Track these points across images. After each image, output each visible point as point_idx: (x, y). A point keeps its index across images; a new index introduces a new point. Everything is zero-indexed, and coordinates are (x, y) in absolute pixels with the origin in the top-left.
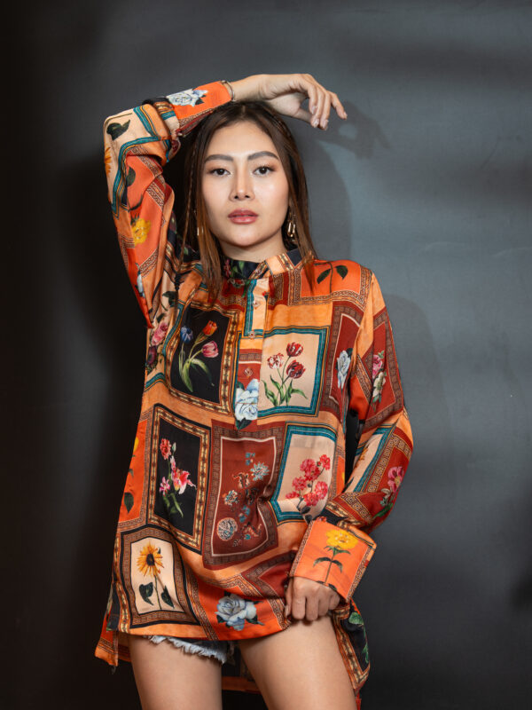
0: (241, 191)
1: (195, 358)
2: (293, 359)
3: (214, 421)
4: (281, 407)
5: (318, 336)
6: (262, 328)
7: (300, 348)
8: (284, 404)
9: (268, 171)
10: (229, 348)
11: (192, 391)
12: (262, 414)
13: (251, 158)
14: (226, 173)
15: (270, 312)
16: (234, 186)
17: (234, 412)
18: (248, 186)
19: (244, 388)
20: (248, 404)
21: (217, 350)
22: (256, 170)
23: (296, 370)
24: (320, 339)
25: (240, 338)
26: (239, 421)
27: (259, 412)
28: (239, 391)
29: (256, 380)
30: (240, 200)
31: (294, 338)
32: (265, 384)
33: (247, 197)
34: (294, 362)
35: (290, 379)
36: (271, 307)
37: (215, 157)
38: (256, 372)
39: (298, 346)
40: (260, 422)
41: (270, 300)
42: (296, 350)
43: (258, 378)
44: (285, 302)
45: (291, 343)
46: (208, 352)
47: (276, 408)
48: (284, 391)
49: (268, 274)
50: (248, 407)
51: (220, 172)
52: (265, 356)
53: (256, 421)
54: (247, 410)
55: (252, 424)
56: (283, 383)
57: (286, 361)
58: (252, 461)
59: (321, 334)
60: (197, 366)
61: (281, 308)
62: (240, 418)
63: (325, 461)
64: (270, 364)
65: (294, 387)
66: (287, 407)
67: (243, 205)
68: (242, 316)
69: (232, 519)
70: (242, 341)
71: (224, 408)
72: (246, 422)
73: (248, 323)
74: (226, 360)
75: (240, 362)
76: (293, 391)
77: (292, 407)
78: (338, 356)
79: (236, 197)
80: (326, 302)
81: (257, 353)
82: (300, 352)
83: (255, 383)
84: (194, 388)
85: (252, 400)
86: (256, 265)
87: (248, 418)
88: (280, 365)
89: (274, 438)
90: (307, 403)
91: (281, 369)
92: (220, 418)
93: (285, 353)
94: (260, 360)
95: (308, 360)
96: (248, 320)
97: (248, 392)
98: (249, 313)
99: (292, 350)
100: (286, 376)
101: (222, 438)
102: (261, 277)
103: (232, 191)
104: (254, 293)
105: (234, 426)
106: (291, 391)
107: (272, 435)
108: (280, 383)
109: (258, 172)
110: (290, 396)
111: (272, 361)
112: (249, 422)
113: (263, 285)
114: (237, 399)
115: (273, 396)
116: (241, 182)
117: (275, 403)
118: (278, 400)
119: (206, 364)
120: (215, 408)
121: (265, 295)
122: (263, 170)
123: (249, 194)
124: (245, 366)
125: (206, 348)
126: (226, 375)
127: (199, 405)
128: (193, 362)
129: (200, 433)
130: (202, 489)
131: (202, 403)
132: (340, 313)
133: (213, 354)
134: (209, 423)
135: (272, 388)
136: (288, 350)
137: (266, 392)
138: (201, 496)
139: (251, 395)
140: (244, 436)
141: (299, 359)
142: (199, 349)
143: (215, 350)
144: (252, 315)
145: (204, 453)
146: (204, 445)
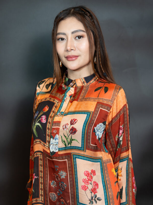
1: (37, 123)
2: (72, 126)
3: (44, 150)
4: (68, 147)
6: (64, 111)
7: (76, 121)
8: (69, 145)
11: (37, 137)
12: (60, 150)
13: (73, 33)
15: (70, 104)
17: (50, 148)
19: (53, 138)
21: (46, 120)
23: (73, 131)
26: (51, 152)
27: (59, 148)
28: (52, 139)
30: (69, 51)
32: (62, 137)
34: (73, 127)
35: (71, 135)
36: (71, 102)
40: (60, 153)
42: (74, 122)
43: (58, 134)
44: (77, 100)
45: (73, 119)
46: (42, 120)
47: (65, 147)
48: (69, 140)
49: (74, 86)
52: (62, 124)
53: (57, 152)
54: (54, 147)
56: (68, 137)
57: (69, 127)
58: (58, 169)
60: (38, 126)
61: (75, 103)
62: (52, 151)
64: (63, 128)
65: (73, 138)
66: (71, 147)
69: (54, 193)
70: (55, 117)
72: (53, 153)
73: (60, 108)
74: (48, 126)
75: (53, 127)
76: (73, 140)
77: (73, 147)
79: (67, 50)
80: (94, 101)
81: (59, 123)
82: (75, 123)
83: (57, 136)
84: (38, 136)
85: (56, 144)
86: (72, 81)
87: (54, 151)
88: (67, 129)
90: (80, 145)
91: (67, 131)
92: (45, 149)
93: (69, 123)
94: (59, 126)
96: (61, 107)
97: (54, 140)
98: (62, 103)
100: (69, 134)
101: (47, 157)
102: (72, 87)
103: (66, 48)
105: (50, 154)
106: (72, 140)
107: (66, 159)
109: (77, 38)
110: (72, 142)
111: (64, 127)
112: (55, 153)
114: (51, 143)
115: (64, 142)
117: (65, 145)
118: (67, 144)
119: (42, 125)
120: (44, 145)
121: (71, 96)
122: (80, 37)
125: (42, 118)
126: (48, 132)
127: (39, 142)
128: (37, 124)
129: (39, 154)
130: (41, 177)
131: (40, 142)
132: (100, 107)
133: (44, 121)
134: (42, 151)
135: (64, 139)
136: (71, 122)
137: (62, 140)
138: (41, 180)
139: (56, 141)
140: (53, 159)
141: (75, 126)
142: (40, 118)
143: (45, 119)
144: (63, 104)
145: (41, 162)
146: (41, 160)
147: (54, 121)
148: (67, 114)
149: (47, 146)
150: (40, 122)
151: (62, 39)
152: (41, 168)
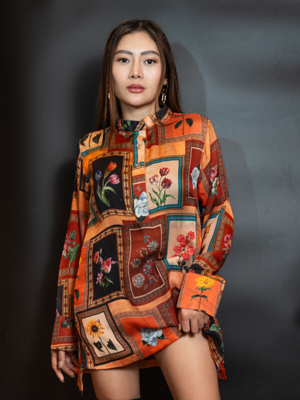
0: (136, 73)
1: (106, 186)
2: (164, 177)
3: (123, 221)
4: (161, 207)
5: (178, 161)
6: (143, 161)
7: (168, 170)
8: (163, 204)
9: (153, 63)
10: (126, 176)
11: (109, 206)
12: (151, 212)
13: (143, 54)
14: (127, 61)
15: (148, 150)
16: (132, 70)
17: (134, 213)
18: (140, 70)
19: (138, 199)
20: (142, 207)
21: (118, 179)
22: (145, 62)
23: (167, 183)
24: (179, 163)
25: (132, 170)
26: (138, 218)
27: (149, 211)
28: (135, 200)
29: (144, 193)
30: (135, 78)
31: (164, 165)
32: (150, 194)
33: (139, 77)
34: (165, 179)
35: (164, 189)
36: (148, 147)
37: (122, 52)
38: (143, 187)
39: (166, 169)
40: (151, 217)
41: (147, 143)
42: (165, 172)
43: (145, 191)
44: (157, 144)
45: (162, 168)
46: (114, 181)
47: (158, 207)
48: (162, 197)
49: (145, 127)
50: (142, 209)
51: (124, 60)
52: (147, 177)
53: (148, 216)
54: (142, 210)
55: (146, 218)
56: (160, 192)
57: (160, 179)
58: (148, 240)
59: (179, 160)
60: (108, 190)
61: (155, 148)
62: (138, 216)
63: (191, 235)
64: (151, 182)
65: (167, 194)
66: (165, 206)
67: (136, 82)
68: (132, 154)
69: (140, 274)
70: (133, 171)
71: (128, 212)
72: (142, 218)
73: (136, 159)
74: (125, 184)
75: (133, 184)
76: (167, 196)
77: (168, 205)
78: (191, 172)
79: (133, 77)
80: (181, 140)
81: (142, 176)
82: (168, 172)
83: (144, 194)
84: (110, 204)
85: (143, 205)
86: (138, 123)
88: (157, 182)
89: (160, 225)
90: (176, 202)
91: (158, 184)
92: (126, 219)
93: (159, 174)
94: (145, 180)
95: (173, 176)
96: (136, 157)
98: (135, 152)
99: (163, 172)
100: (161, 188)
101: (130, 230)
102: (141, 129)
103: (130, 73)
104: (137, 139)
105: (136, 221)
106: (165, 196)
107: (159, 224)
108: (159, 192)
109: (146, 62)
110: (165, 199)
111: (152, 180)
112: (144, 217)
113: (143, 134)
114: (135, 205)
115: (155, 200)
116: (136, 68)
117: (157, 204)
118: (159, 203)
119: (114, 188)
120: (124, 213)
121: (144, 140)
122: (150, 62)
123: (140, 75)
124: (137, 185)
125: (111, 178)
126: (126, 193)
127: (114, 213)
128: (106, 188)
129: (116, 230)
130: (121, 262)
131: (116, 212)
132: (191, 147)
133: (117, 182)
134: (121, 223)
135: (155, 196)
136: (160, 172)
137: (152, 199)
138: (121, 266)
139: (143, 202)
140: (142, 226)
141: (168, 177)
142: (108, 180)
143: (117, 179)
144: (137, 153)
145: (119, 241)
146: (120, 237)
147: (133, 175)
148: (148, 164)
150: (110, 185)
152: (120, 249)
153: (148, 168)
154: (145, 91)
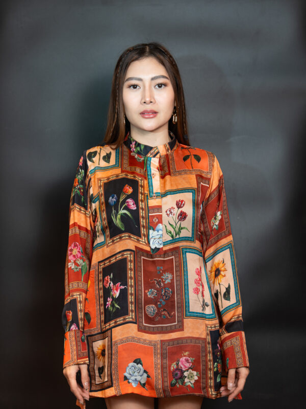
0: (148, 99)
2: (180, 210)
3: (136, 247)
4: (176, 239)
6: (159, 191)
7: (184, 202)
8: (178, 237)
9: (163, 86)
10: (142, 205)
11: (123, 229)
12: (165, 244)
13: (153, 79)
14: (138, 87)
15: (163, 181)
16: (143, 97)
17: (149, 243)
18: (151, 96)
19: (154, 230)
20: (157, 239)
21: (135, 205)
22: (155, 86)
23: (183, 216)
24: (193, 196)
25: (147, 199)
26: (152, 249)
27: (164, 243)
28: (151, 231)
29: (160, 224)
30: (147, 104)
31: (179, 197)
32: (166, 227)
33: (151, 102)
34: (181, 212)
35: (180, 222)
36: (163, 177)
37: (132, 79)
38: (160, 221)
39: (182, 201)
40: (165, 249)
41: (160, 172)
43: (162, 223)
44: (170, 174)
45: (178, 200)
46: (130, 206)
47: (173, 240)
48: (177, 230)
49: (158, 156)
50: (157, 240)
52: (164, 209)
53: (162, 248)
54: (157, 242)
55: (160, 250)
56: (176, 225)
57: (177, 211)
58: (161, 272)
59: (193, 193)
60: (125, 214)
61: (168, 178)
62: (153, 247)
64: (167, 214)
65: (182, 226)
66: (179, 238)
67: (149, 107)
68: (146, 182)
69: (154, 306)
70: (149, 201)
72: (157, 249)
73: (151, 188)
74: (142, 213)
75: (150, 214)
76: (182, 228)
77: (182, 238)
79: (145, 103)
81: (159, 208)
82: (184, 205)
83: (160, 226)
84: (125, 228)
85: (159, 236)
87: (158, 247)
88: (174, 215)
89: (173, 257)
90: (190, 235)
91: (174, 217)
92: (140, 246)
93: (175, 206)
94: (161, 212)
95: (188, 209)
96: (150, 185)
97: (156, 232)
98: (150, 181)
99: (180, 204)
100: (177, 220)
101: (142, 257)
102: (154, 157)
103: (142, 99)
105: (150, 251)
106: (181, 229)
107: (172, 255)
108: (174, 225)
109: (157, 87)
110: (180, 232)
111: (168, 212)
112: (159, 249)
114: (150, 236)
115: (170, 233)
116: (147, 94)
117: (172, 237)
118: (174, 235)
119: (131, 213)
120: (138, 240)
122: (160, 86)
123: (152, 101)
124: (153, 217)
125: (128, 202)
126: (143, 222)
127: (127, 237)
128: (122, 211)
129: (126, 254)
130: (131, 286)
131: (129, 237)
132: (201, 182)
133: (134, 207)
134: (134, 249)
135: (170, 228)
136: (177, 204)
137: (167, 231)
138: (131, 290)
139: (159, 233)
140: (156, 257)
141: (184, 209)
142: (124, 204)
143: (133, 204)
144: (152, 182)
145: (130, 265)
146: (131, 261)
147: (149, 206)
148: (164, 195)
149: (144, 241)
150: (126, 208)
151: (135, 86)
152: (130, 274)
153: (164, 199)
154: (158, 115)
